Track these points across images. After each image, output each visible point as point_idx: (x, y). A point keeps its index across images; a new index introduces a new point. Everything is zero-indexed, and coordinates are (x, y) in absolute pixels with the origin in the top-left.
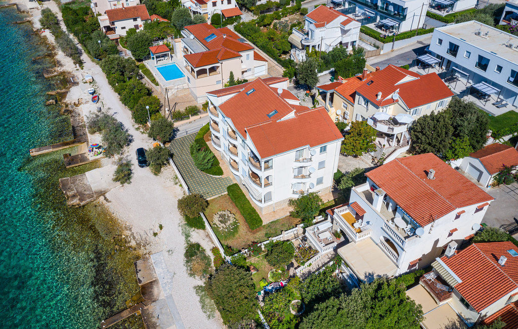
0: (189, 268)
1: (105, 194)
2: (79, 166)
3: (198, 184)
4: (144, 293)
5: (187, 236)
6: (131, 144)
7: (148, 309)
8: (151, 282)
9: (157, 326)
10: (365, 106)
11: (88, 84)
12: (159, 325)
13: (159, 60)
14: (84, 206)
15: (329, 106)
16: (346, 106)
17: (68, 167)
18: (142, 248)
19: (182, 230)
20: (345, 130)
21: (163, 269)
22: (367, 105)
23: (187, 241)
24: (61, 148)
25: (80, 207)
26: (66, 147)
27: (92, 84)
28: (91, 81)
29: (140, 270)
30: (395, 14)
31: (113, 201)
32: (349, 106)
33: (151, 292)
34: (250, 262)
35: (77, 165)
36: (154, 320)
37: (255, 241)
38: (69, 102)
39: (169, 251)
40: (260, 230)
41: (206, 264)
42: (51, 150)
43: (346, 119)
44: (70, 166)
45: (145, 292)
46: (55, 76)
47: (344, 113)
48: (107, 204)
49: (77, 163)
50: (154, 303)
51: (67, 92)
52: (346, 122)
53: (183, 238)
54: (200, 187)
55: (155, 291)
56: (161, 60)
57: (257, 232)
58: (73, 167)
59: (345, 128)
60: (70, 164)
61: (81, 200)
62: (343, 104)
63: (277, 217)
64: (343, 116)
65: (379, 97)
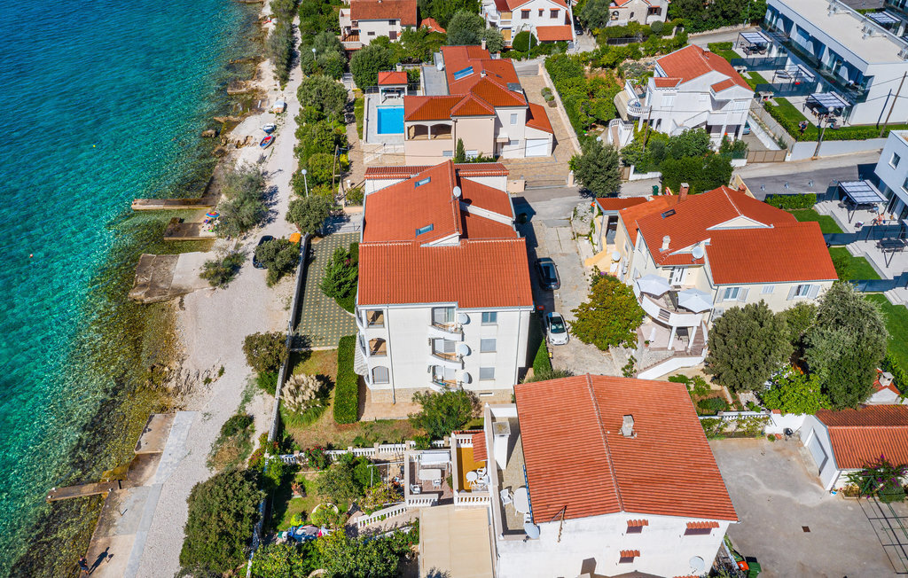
0: (213, 453)
1: (185, 294)
2: (183, 241)
3: (318, 318)
4: (131, 467)
5: (247, 399)
6: (268, 225)
7: (119, 495)
8: (152, 455)
9: (114, 526)
10: (646, 258)
11: (275, 115)
12: (116, 526)
13: (389, 97)
14: (148, 305)
16: (628, 248)
17: (166, 239)
18: (179, 397)
19: (247, 386)
21: (179, 440)
23: (242, 407)
24: (176, 208)
25: (143, 304)
26: (183, 207)
27: (278, 117)
28: (280, 111)
29: (150, 430)
30: (848, 85)
31: (188, 309)
32: (630, 250)
33: (143, 469)
34: (304, 478)
35: (180, 239)
36: (116, 514)
37: (334, 443)
38: (231, 139)
39: (206, 414)
40: (353, 428)
41: (240, 455)
42: (161, 207)
43: (623, 273)
44: (170, 238)
45: (136, 465)
46: (242, 94)
47: (623, 260)
48: (179, 312)
49: (181, 236)
50: (133, 489)
51: (238, 123)
53: (240, 400)
54: (317, 325)
55: (149, 470)
56: (392, 97)
57: (346, 429)
58: (174, 241)
60: (171, 235)
61: (148, 294)
62: (625, 241)
63: (393, 415)
64: (622, 264)
65: (666, 246)
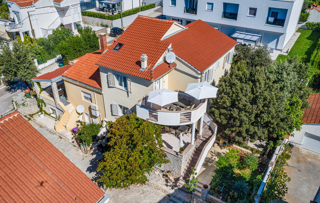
10: (123, 88)
15: (61, 104)
16: (89, 96)
20: (99, 135)
22: (126, 86)
32: (95, 96)
43: (95, 117)
47: (90, 108)
52: (97, 121)
59: (98, 132)
62: (83, 94)
64: (88, 113)
65: (145, 65)
